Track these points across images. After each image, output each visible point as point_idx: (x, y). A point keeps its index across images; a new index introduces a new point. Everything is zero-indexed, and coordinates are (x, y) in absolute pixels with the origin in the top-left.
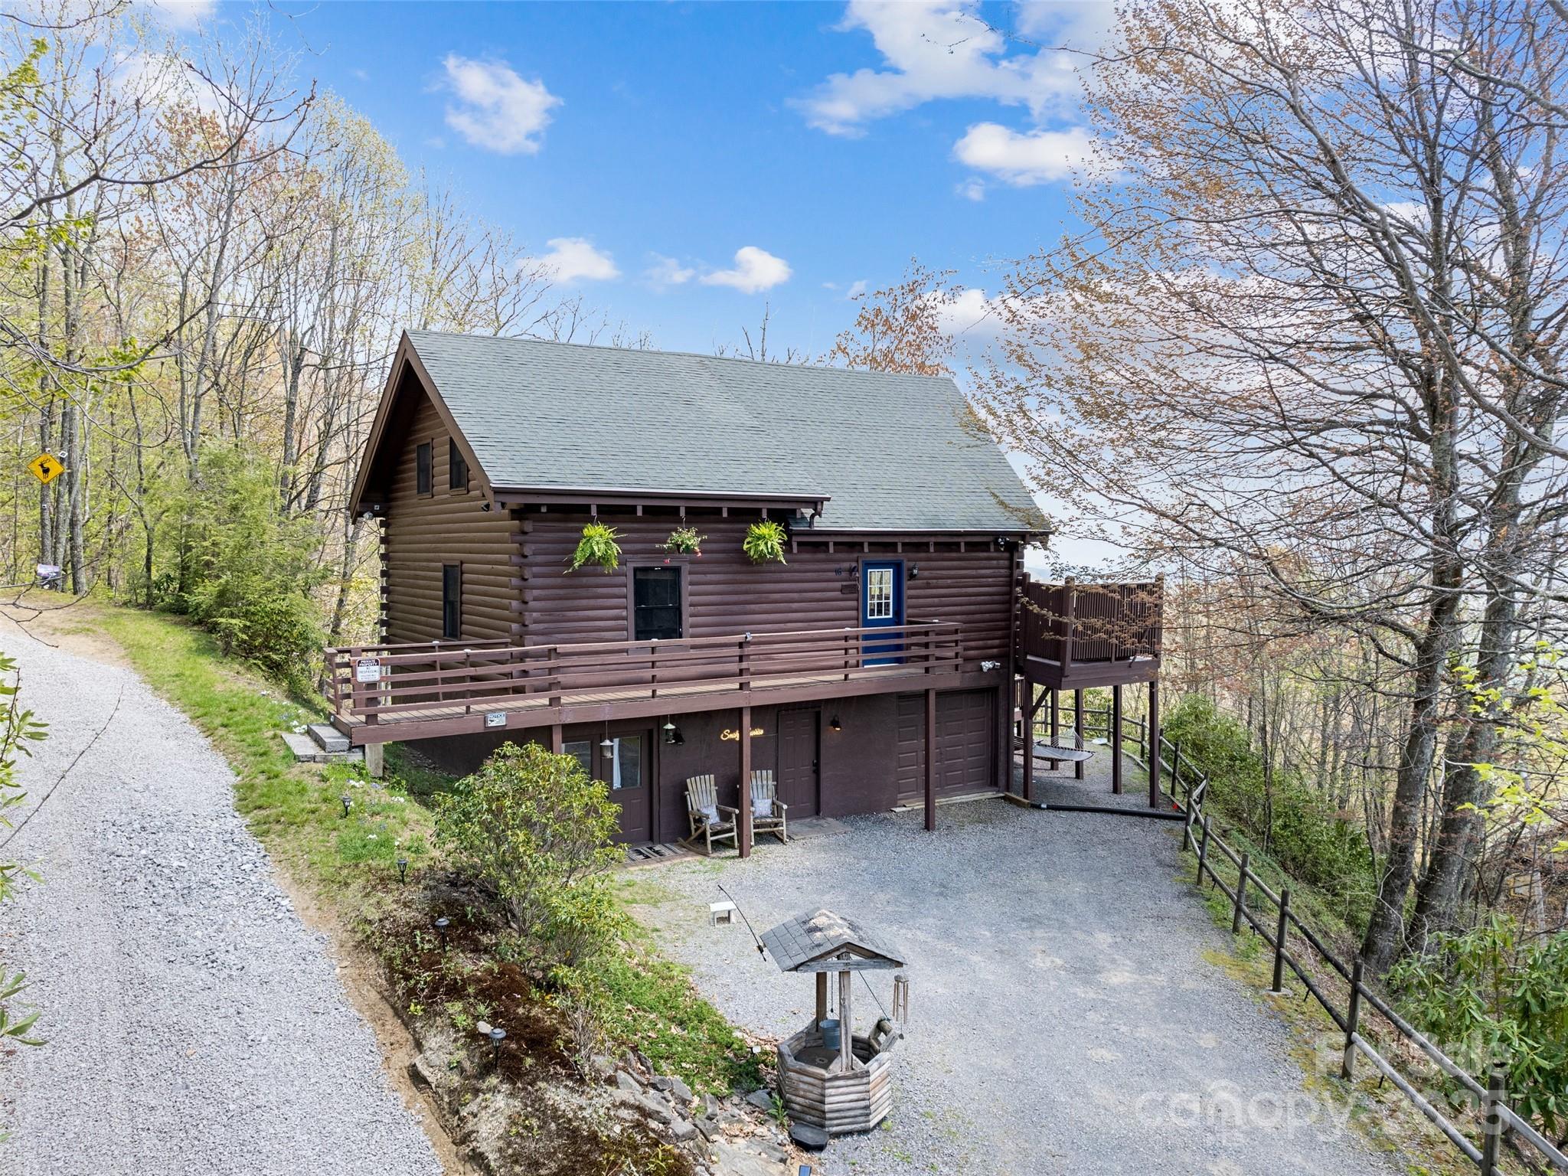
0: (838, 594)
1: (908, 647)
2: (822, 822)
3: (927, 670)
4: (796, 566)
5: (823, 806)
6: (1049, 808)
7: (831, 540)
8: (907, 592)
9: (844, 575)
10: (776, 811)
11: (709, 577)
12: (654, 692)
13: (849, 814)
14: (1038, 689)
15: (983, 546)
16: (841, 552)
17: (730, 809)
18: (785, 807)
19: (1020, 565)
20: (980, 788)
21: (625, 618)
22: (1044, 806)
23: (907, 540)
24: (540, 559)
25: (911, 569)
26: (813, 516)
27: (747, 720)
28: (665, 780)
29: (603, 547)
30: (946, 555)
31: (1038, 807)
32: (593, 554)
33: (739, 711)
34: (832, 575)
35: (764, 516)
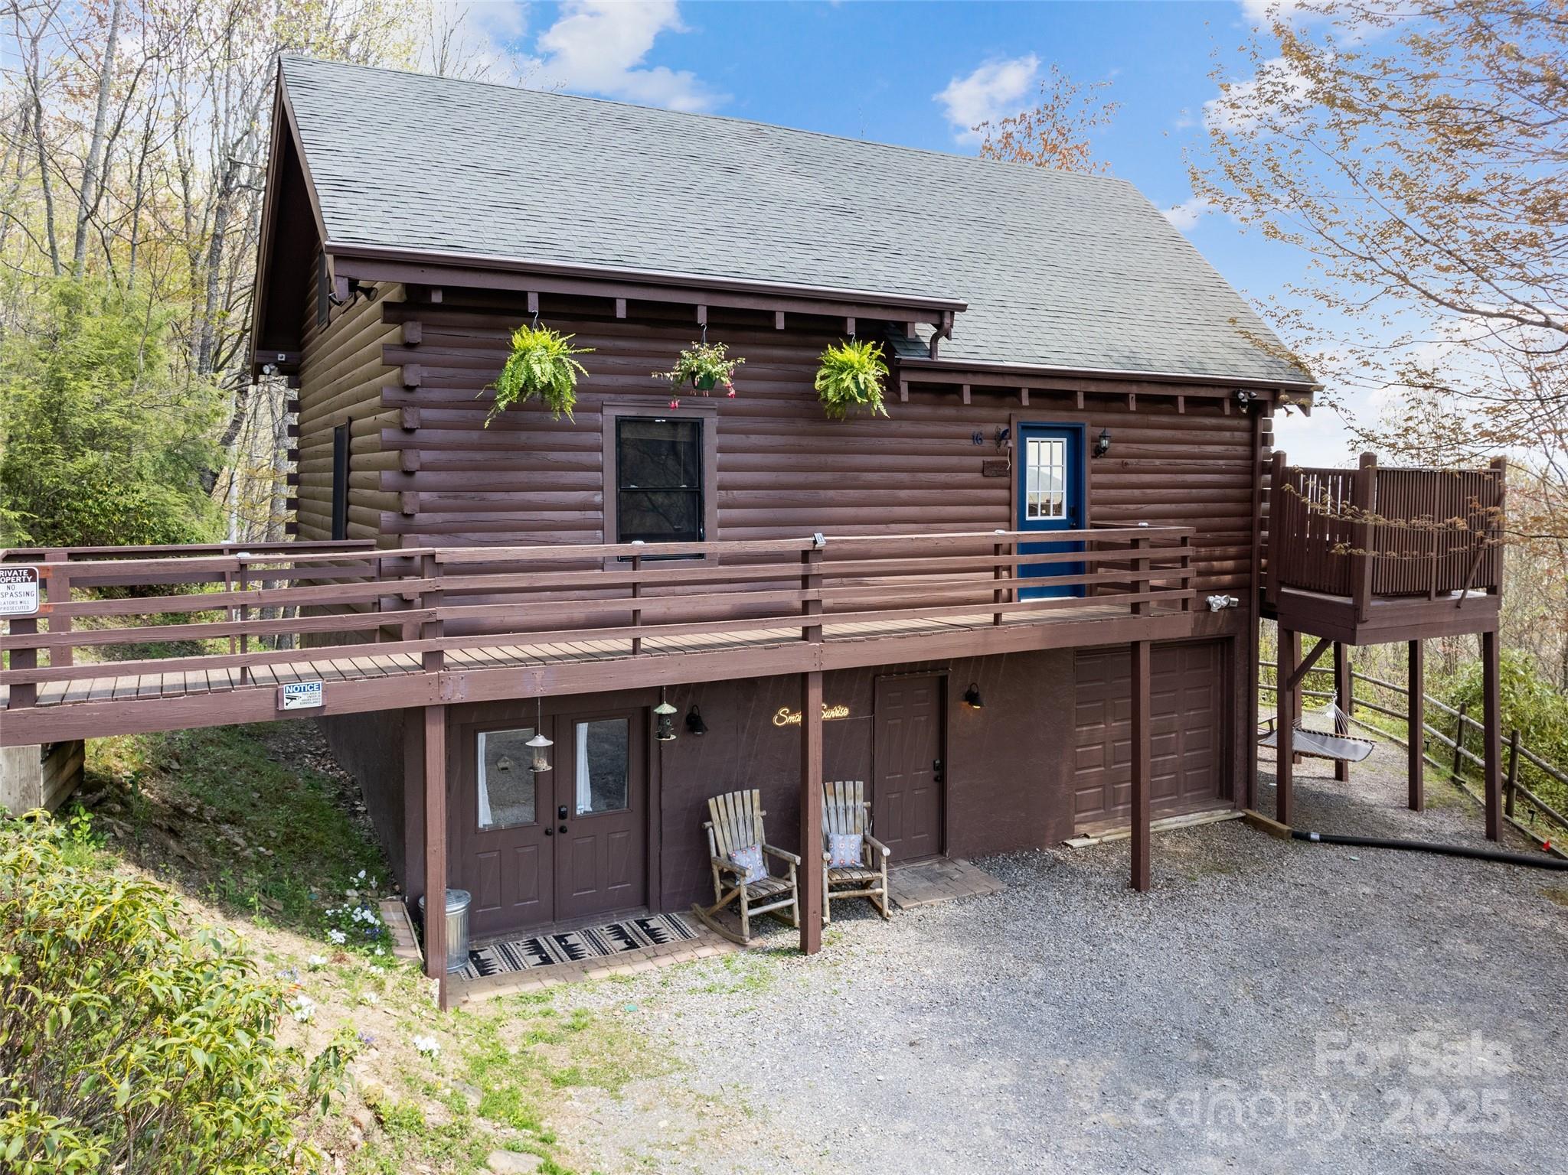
0: (976, 477)
1: (1095, 566)
2: (949, 868)
3: (1135, 608)
4: (907, 427)
5: (951, 838)
6: (1325, 840)
7: (967, 382)
8: (1090, 478)
9: (987, 444)
10: (870, 859)
11: (755, 440)
12: (636, 641)
13: (994, 852)
14: (1307, 643)
15: (1211, 405)
16: (982, 405)
17: (787, 855)
18: (886, 852)
19: (1267, 440)
20: (1203, 803)
21: (599, 508)
22: (1315, 836)
23: (1093, 388)
24: (436, 394)
25: (1096, 440)
26: (935, 339)
27: (815, 694)
28: (671, 797)
29: (549, 367)
30: (1154, 419)
31: (1304, 838)
32: (530, 380)
33: (802, 679)
34: (967, 444)
35: (851, 330)
